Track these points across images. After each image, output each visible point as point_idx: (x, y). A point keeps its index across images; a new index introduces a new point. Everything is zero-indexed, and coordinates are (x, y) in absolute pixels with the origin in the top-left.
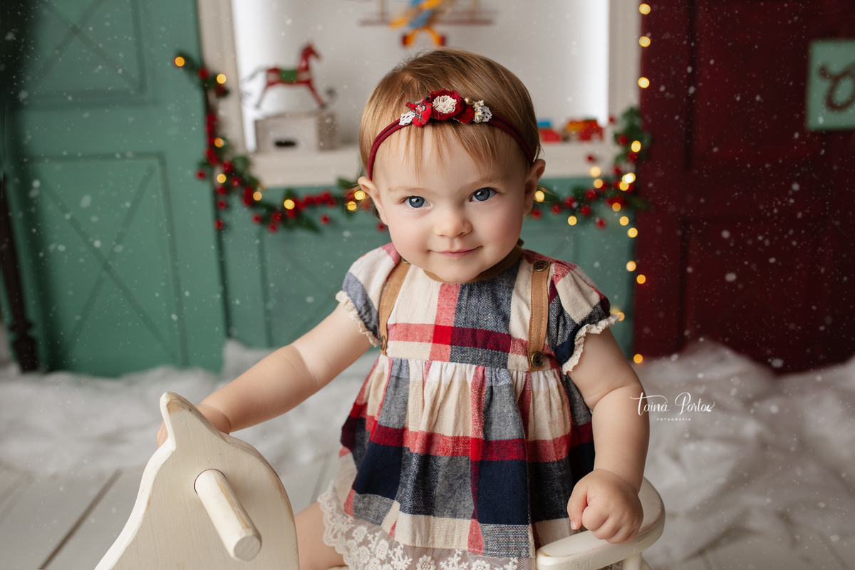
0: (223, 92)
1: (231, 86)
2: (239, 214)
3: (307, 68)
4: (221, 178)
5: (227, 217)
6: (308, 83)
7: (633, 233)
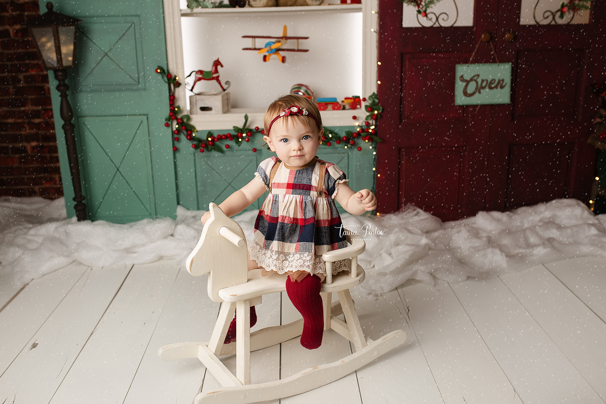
0: (178, 84)
1: (180, 81)
2: (185, 144)
3: (216, 71)
4: (175, 126)
5: (177, 145)
6: (217, 79)
7: (375, 153)
